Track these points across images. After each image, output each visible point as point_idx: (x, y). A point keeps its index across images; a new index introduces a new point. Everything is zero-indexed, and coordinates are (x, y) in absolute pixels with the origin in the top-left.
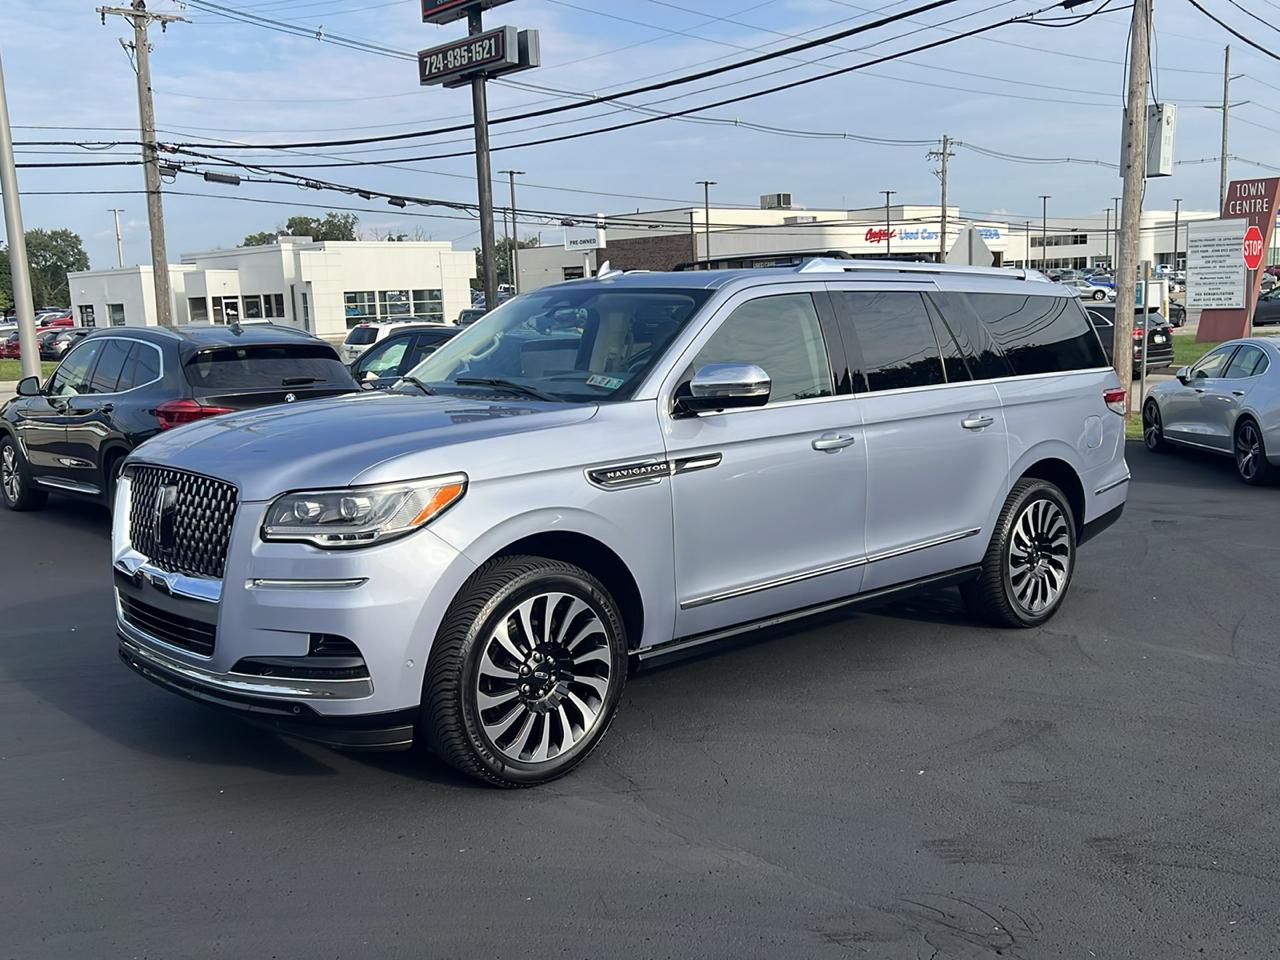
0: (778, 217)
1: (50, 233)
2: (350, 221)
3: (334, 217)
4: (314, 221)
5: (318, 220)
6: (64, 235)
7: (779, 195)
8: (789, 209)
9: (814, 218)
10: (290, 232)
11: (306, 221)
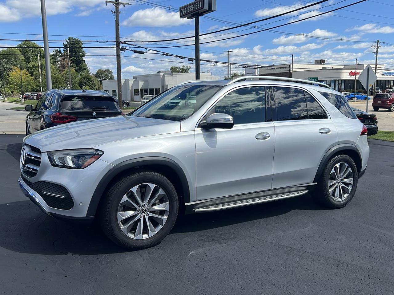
0: (320, 67)
1: (104, 70)
2: (188, 68)
3: (184, 67)
4: (179, 68)
5: (180, 68)
6: (108, 71)
7: (321, 60)
8: (324, 64)
9: (333, 68)
10: (171, 71)
11: (176, 68)
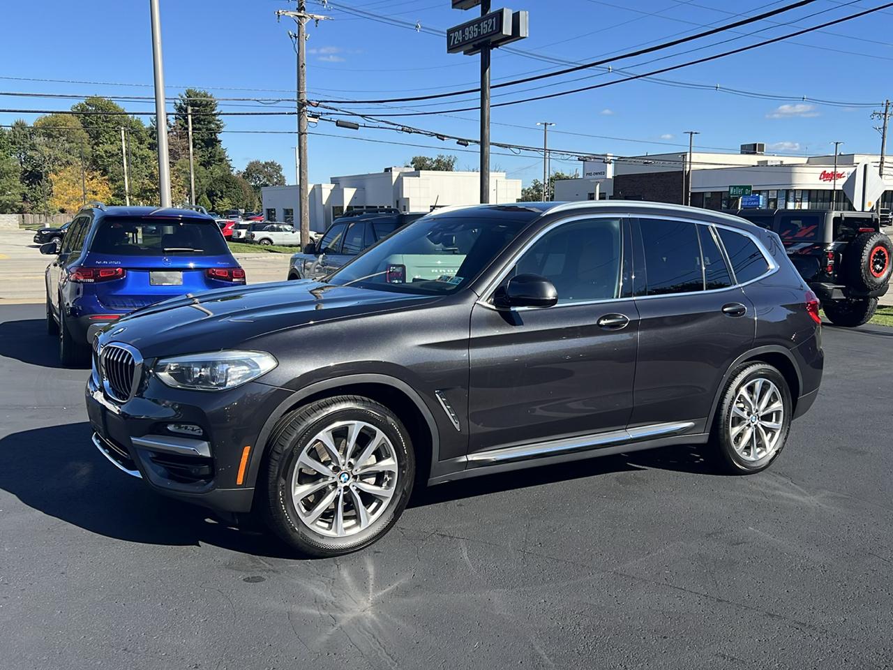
0: (752, 160)
2: (452, 160)
4: (429, 160)
7: (755, 145)
8: (762, 154)
9: (782, 162)
11: (424, 160)
